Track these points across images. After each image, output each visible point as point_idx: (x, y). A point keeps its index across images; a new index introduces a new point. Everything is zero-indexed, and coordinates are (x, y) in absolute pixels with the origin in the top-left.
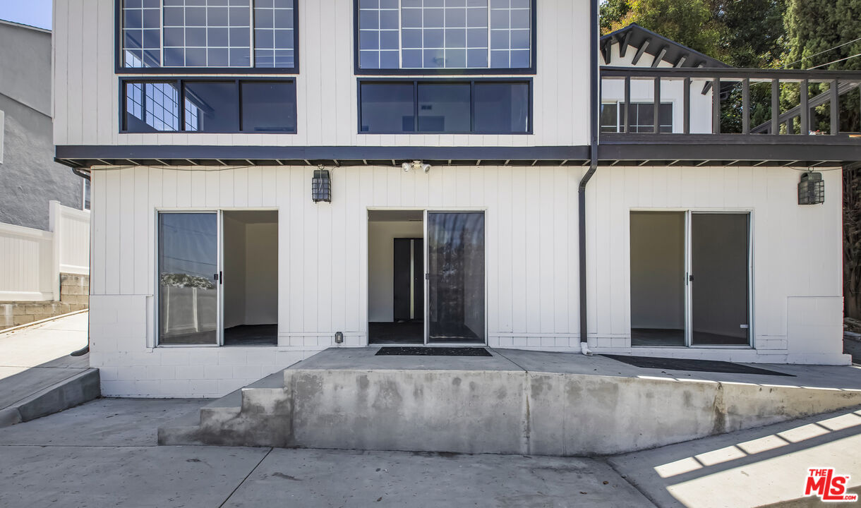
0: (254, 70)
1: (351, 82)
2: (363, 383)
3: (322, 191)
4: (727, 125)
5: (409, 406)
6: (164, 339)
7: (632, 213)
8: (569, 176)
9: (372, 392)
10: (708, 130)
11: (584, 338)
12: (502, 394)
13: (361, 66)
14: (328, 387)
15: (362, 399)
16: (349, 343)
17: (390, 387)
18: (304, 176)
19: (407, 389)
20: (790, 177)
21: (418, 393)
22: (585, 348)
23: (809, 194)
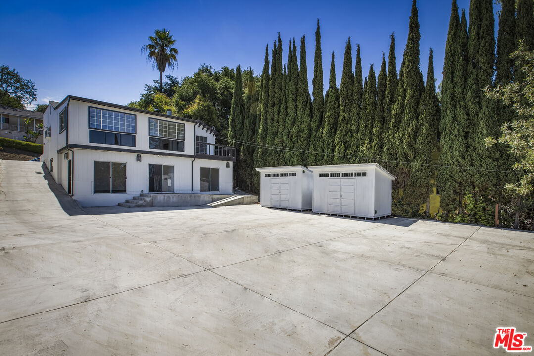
0: (126, 133)
1: (148, 138)
2: (164, 196)
3: (139, 159)
4: (216, 153)
5: (172, 200)
6: (96, 192)
7: (201, 168)
8: (189, 160)
9: (166, 198)
10: (213, 154)
11: (192, 191)
12: (185, 197)
13: (151, 135)
14: (159, 197)
15: (164, 199)
16: (144, 193)
17: (169, 197)
18: (135, 155)
19: (171, 197)
20: (225, 162)
21: (173, 198)
22: (193, 192)
23: (228, 166)
